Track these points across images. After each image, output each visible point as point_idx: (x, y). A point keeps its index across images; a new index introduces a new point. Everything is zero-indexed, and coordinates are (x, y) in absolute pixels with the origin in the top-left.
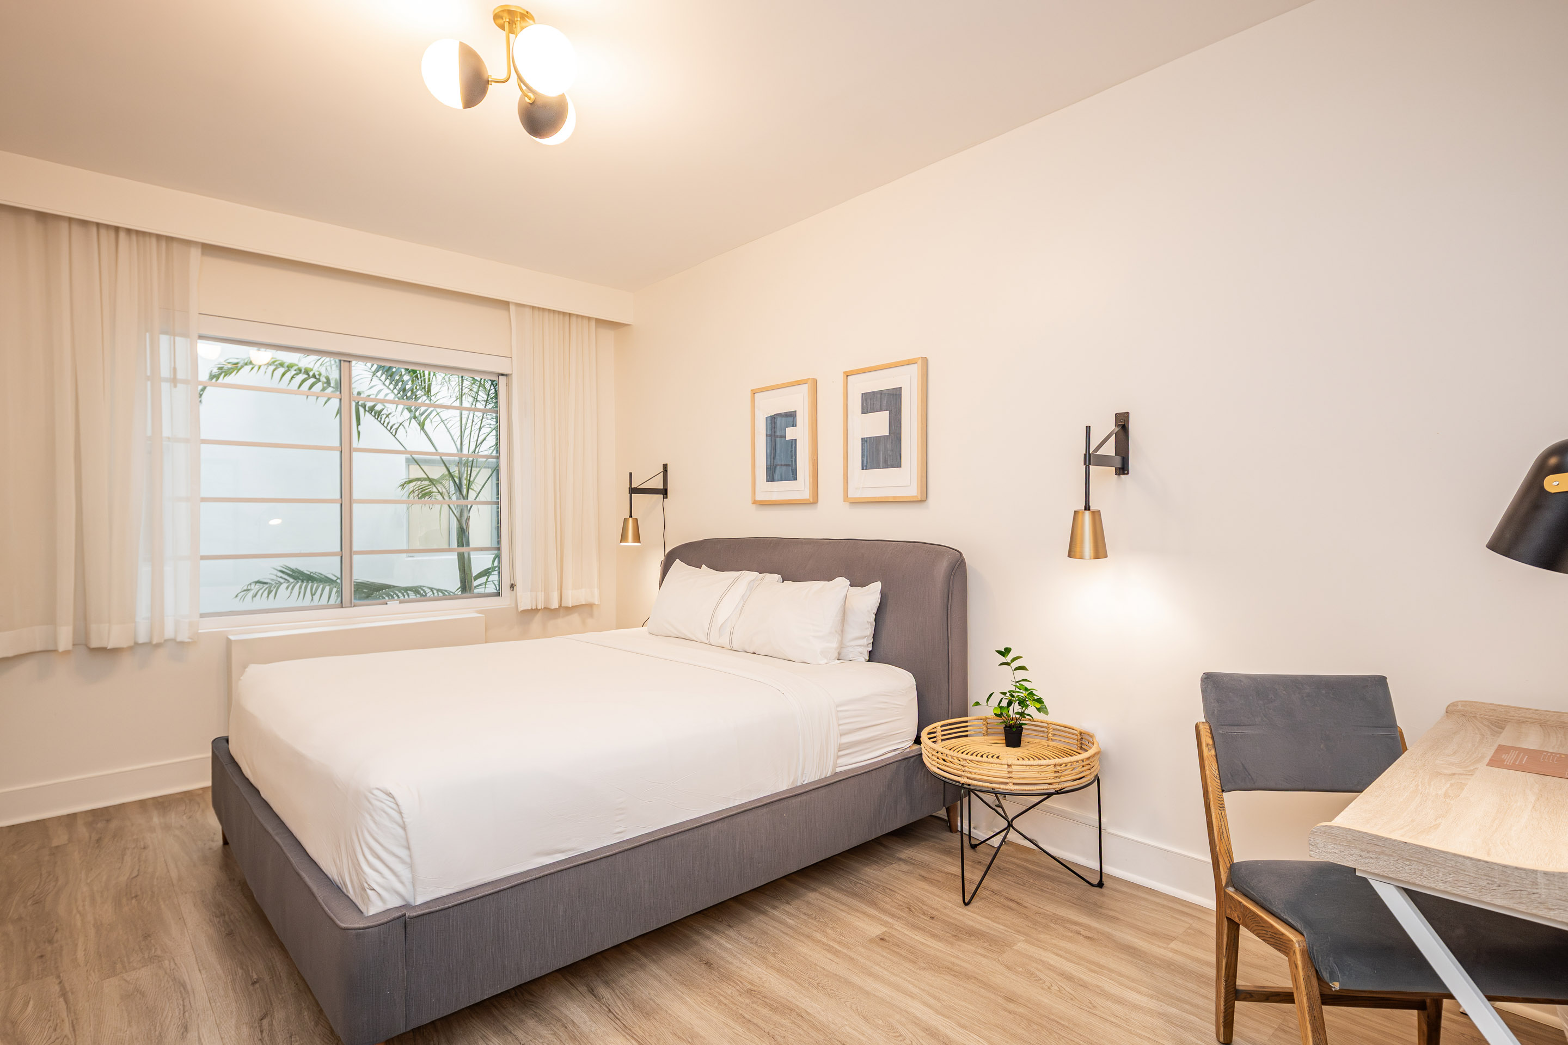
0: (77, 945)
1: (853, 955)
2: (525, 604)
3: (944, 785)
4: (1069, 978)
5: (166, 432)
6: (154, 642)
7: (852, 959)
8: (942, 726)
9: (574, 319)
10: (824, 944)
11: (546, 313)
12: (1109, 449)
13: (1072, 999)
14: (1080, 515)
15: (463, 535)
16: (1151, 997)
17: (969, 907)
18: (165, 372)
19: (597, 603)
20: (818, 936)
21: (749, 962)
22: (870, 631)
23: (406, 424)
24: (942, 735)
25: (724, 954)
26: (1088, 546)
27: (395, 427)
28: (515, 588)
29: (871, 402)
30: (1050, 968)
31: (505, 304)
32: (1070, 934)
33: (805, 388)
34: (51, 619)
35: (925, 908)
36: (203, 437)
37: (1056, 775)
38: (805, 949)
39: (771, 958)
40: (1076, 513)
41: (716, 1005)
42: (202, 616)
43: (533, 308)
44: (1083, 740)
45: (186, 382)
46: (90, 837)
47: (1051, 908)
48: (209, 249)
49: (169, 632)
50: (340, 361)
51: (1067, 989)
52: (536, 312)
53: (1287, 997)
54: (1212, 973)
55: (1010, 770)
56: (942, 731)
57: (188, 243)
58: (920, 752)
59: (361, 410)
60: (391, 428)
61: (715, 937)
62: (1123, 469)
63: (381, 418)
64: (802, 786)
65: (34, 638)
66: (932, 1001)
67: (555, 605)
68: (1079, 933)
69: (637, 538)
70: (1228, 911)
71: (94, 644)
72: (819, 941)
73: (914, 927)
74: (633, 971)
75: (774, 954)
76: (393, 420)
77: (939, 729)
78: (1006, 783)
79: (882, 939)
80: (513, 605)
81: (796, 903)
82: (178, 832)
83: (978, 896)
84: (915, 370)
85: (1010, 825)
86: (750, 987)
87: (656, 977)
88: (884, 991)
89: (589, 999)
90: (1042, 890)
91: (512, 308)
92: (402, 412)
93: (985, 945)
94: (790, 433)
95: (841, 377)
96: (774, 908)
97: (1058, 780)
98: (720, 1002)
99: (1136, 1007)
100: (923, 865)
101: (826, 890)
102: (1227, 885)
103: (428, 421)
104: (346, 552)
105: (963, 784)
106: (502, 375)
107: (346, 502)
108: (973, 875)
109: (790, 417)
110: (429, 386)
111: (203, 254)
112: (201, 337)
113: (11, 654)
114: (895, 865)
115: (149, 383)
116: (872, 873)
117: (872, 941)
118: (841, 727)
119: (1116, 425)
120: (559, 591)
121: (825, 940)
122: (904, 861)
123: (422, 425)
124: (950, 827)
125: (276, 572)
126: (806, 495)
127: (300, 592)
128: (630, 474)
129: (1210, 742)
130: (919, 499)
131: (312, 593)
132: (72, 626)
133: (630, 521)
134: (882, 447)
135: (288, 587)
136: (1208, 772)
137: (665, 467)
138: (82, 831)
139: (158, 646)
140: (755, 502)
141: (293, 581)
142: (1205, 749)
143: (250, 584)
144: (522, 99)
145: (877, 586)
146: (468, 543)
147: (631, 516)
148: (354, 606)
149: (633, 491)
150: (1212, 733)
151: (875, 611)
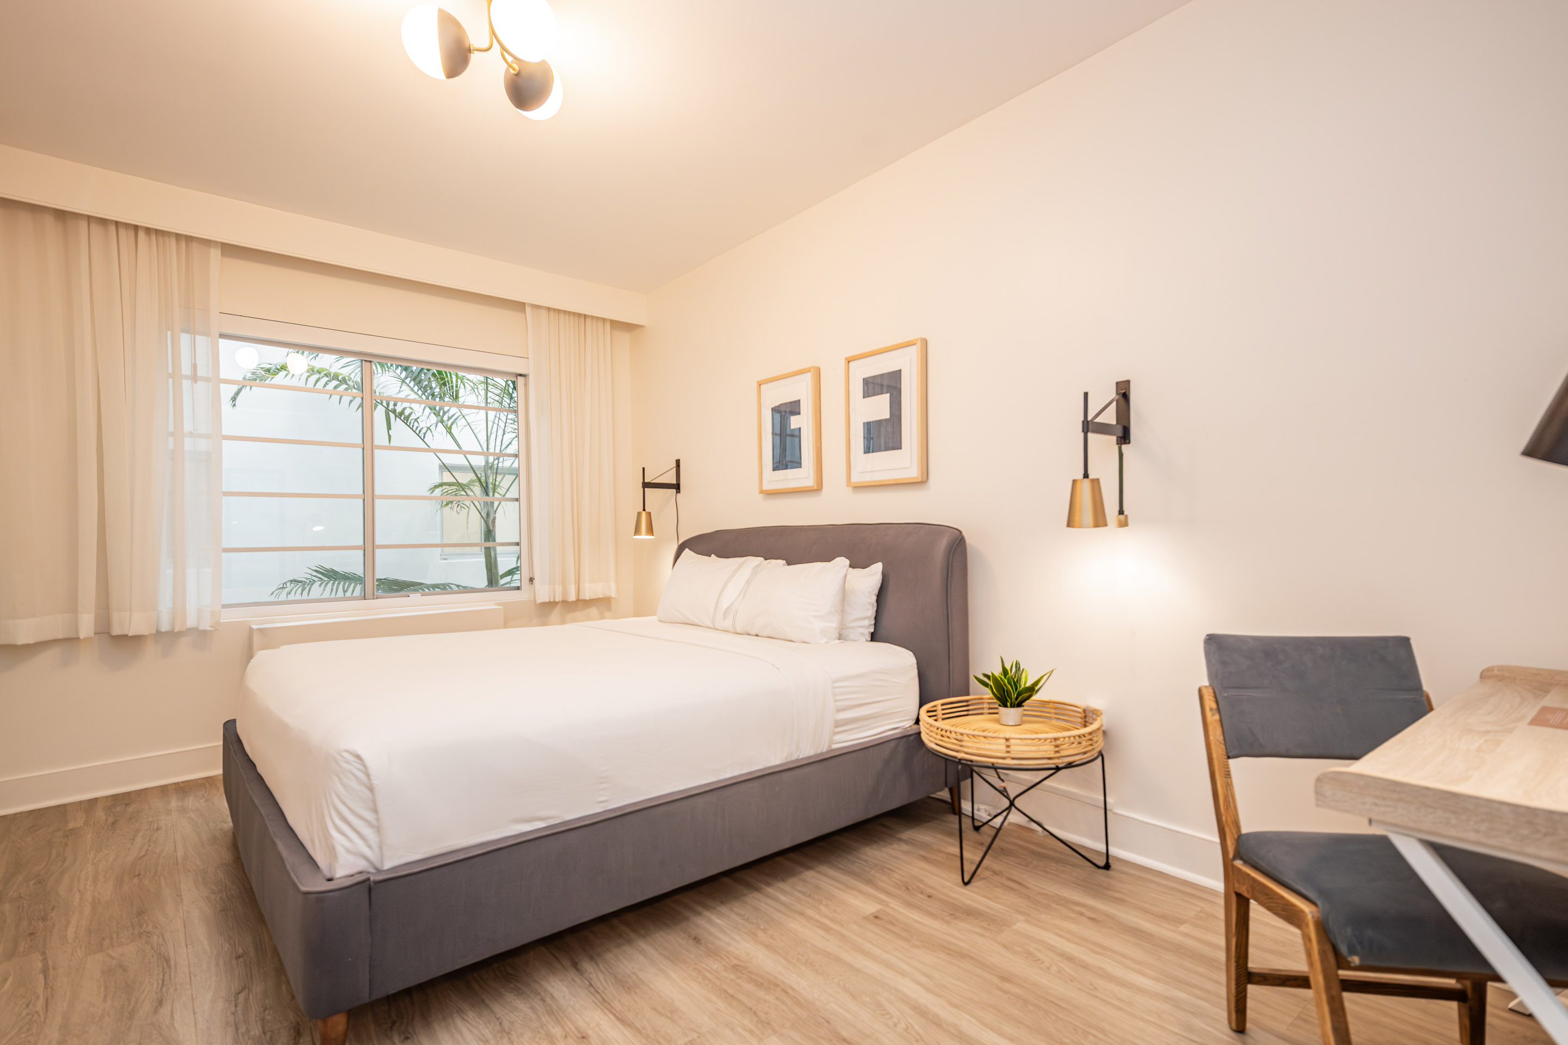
0: (68, 923)
1: (845, 932)
2: (543, 596)
3: (946, 764)
4: (1070, 959)
5: (188, 427)
6: (176, 631)
7: (843, 936)
8: (943, 705)
9: (588, 321)
10: (817, 921)
11: (561, 315)
12: (1110, 417)
13: (1071, 981)
14: (1078, 485)
15: (489, 534)
16: (1157, 980)
17: (969, 887)
18: (186, 369)
19: (613, 596)
20: (811, 912)
21: (738, 938)
22: (871, 612)
23: (433, 428)
24: (943, 714)
25: (713, 930)
26: (1086, 512)
27: (424, 431)
28: (534, 581)
29: (873, 386)
30: (1051, 948)
31: (521, 306)
32: (1073, 915)
33: (809, 376)
34: (73, 608)
35: (922, 886)
36: (224, 433)
37: (1057, 749)
38: (797, 926)
39: (760, 934)
40: (1074, 482)
41: (700, 979)
42: (224, 606)
43: (549, 309)
44: (1087, 716)
45: (207, 379)
46: (106, 820)
47: (1053, 889)
48: (231, 250)
49: (191, 622)
50: (362, 360)
51: (1067, 970)
52: (552, 314)
53: (1302, 982)
54: (1222, 956)
55: (1008, 744)
56: (943, 710)
57: (207, 243)
58: (917, 731)
59: (392, 416)
60: (420, 432)
61: (707, 913)
62: (1125, 437)
63: (410, 423)
64: (797, 760)
65: (52, 626)
66: (923, 979)
67: (572, 598)
68: (1082, 914)
69: (650, 530)
70: (1236, 885)
71: (116, 631)
72: (811, 918)
73: (910, 905)
74: (619, 946)
75: (764, 930)
76: (423, 425)
77: (939, 708)
78: (1004, 758)
79: (876, 917)
80: (532, 599)
81: (792, 881)
82: (192, 815)
83: (979, 876)
84: (915, 351)
85: (1012, 804)
86: (736, 962)
87: (642, 952)
88: (873, 968)
89: (572, 974)
90: (1045, 871)
91: (527, 309)
92: (429, 416)
93: (984, 924)
94: (795, 422)
95: (843, 363)
97: (1058, 755)
98: (705, 977)
99: (1141, 990)
100: (926, 846)
101: (824, 868)
102: (1234, 858)
103: (456, 425)
104: (369, 547)
105: (960, 760)
106: (521, 375)
107: (368, 498)
108: (972, 856)
109: (795, 407)
110: (457, 392)
111: (223, 254)
112: (222, 336)
113: (31, 641)
114: (895, 846)
115: (171, 380)
116: (875, 854)
117: (866, 918)
118: (839, 704)
119: (1117, 393)
120: (577, 585)
121: (817, 917)
122: (906, 842)
123: (449, 430)
124: (955, 808)
125: (310, 572)
126: (810, 482)
127: (332, 590)
128: (644, 469)
129: (1214, 706)
130: (920, 480)
131: (344, 590)
132: (94, 614)
133: (644, 514)
134: (883, 430)
135: (320, 586)
136: (1211, 738)
137: (678, 462)
138: (100, 814)
139: (180, 634)
140: (762, 492)
141: (326, 579)
142: (1208, 714)
143: (286, 583)
144: (507, 71)
145: (878, 568)
146: (494, 540)
147: (644, 510)
148: (377, 598)
149: (646, 485)
150: (1215, 697)
151: (876, 591)
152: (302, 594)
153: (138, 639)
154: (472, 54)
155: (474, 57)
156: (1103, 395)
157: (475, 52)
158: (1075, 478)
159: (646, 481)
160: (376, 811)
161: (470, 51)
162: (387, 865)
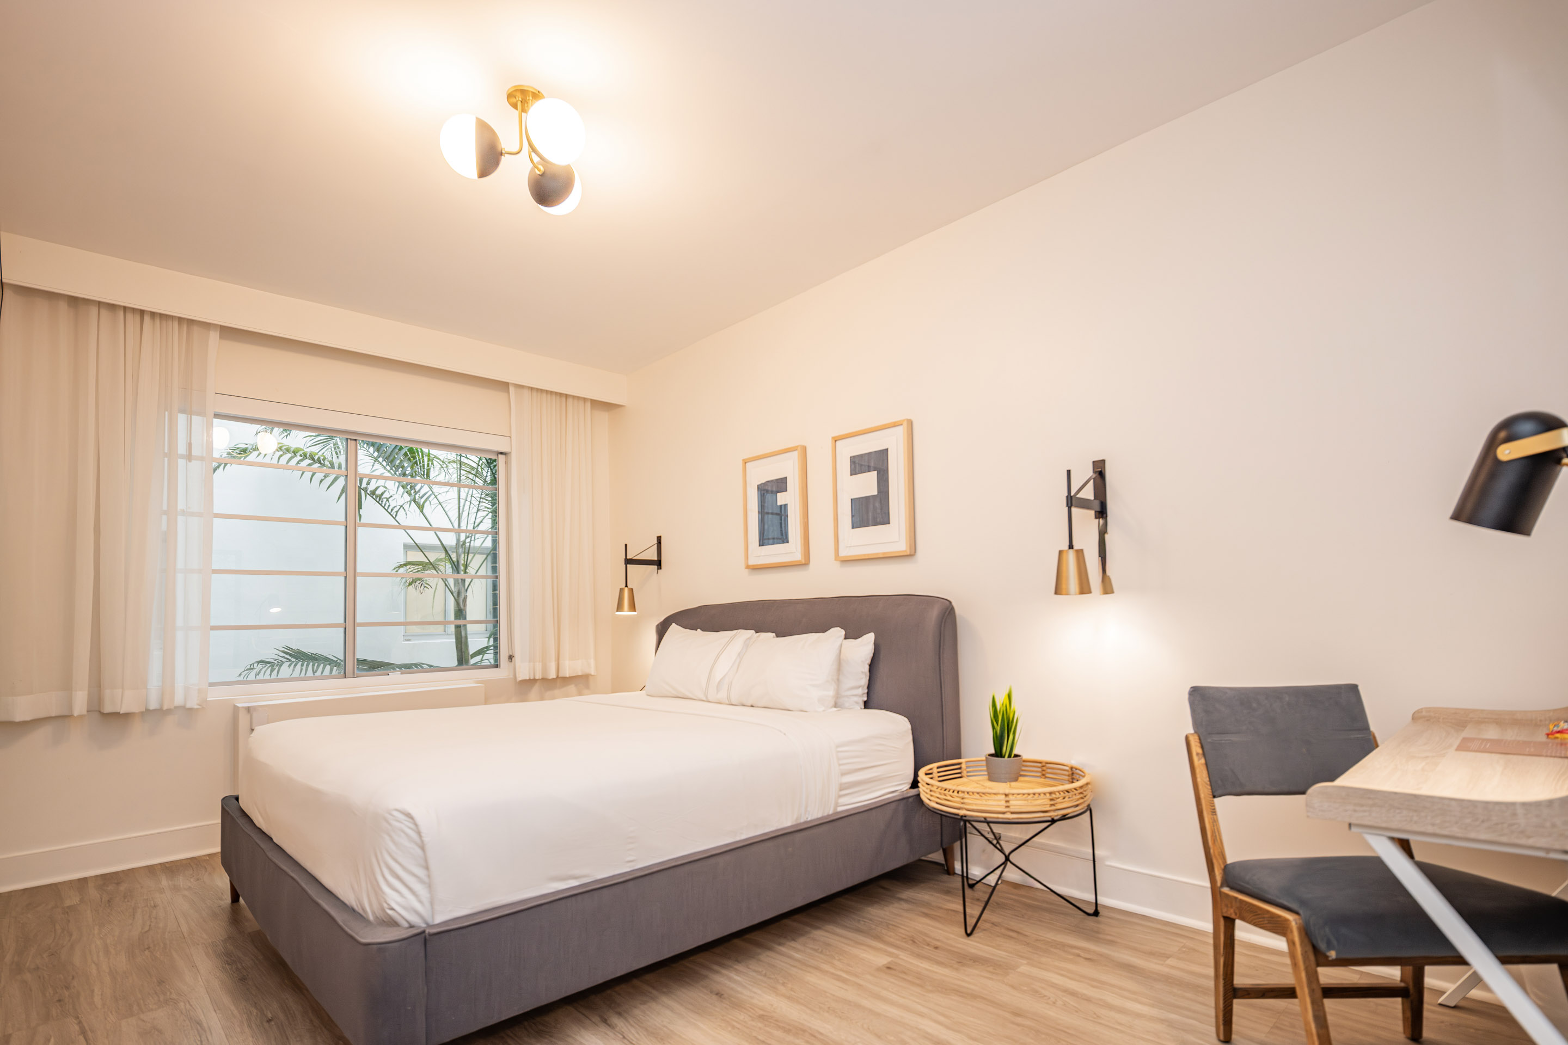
0: (93, 991)
1: (861, 982)
2: (523, 674)
3: (941, 819)
4: (1073, 994)
5: (181, 505)
6: (165, 708)
7: (860, 985)
8: (939, 768)
9: (570, 401)
10: (833, 974)
11: (544, 395)
12: (1088, 493)
14: (1064, 555)
15: (460, 613)
17: (971, 938)
18: (182, 449)
19: (593, 673)
20: (826, 967)
21: (759, 992)
22: (864, 681)
23: (406, 506)
24: (941, 776)
25: (733, 985)
26: (1072, 581)
27: (396, 509)
28: (513, 659)
29: (859, 465)
31: (503, 386)
32: (1071, 957)
33: (795, 455)
34: (67, 685)
35: (928, 939)
36: (215, 511)
37: (1052, 802)
38: (813, 978)
39: (780, 987)
41: (730, 1029)
42: (211, 684)
43: (532, 389)
44: (1073, 774)
45: (201, 459)
46: (101, 899)
47: (1051, 936)
48: (228, 332)
49: (179, 700)
50: (347, 439)
51: (1072, 1003)
52: (535, 394)
55: (1007, 799)
56: (940, 772)
57: (207, 326)
58: (917, 793)
59: (363, 494)
60: (392, 510)
61: (724, 971)
62: (1102, 513)
63: (382, 502)
64: (806, 822)
65: (48, 704)
66: (941, 1019)
67: (552, 675)
68: (1079, 956)
69: (633, 607)
71: (108, 709)
72: (827, 972)
73: (919, 956)
74: (644, 1003)
75: (783, 984)
76: (393, 503)
77: (937, 770)
78: (1004, 813)
79: (889, 968)
80: (511, 676)
81: (802, 939)
82: (186, 893)
83: (979, 928)
84: (900, 431)
85: (1007, 859)
86: (762, 1013)
87: (668, 1007)
88: (894, 1012)
89: (603, 1028)
90: (1040, 921)
91: (512, 389)
92: (403, 495)
93: (991, 969)
94: (781, 499)
95: (829, 443)
96: (780, 944)
97: (1053, 808)
98: (733, 1027)
100: (925, 904)
101: (830, 927)
102: (1222, 886)
103: (427, 503)
104: (349, 625)
105: (962, 816)
106: (501, 453)
107: (350, 576)
108: (974, 909)
109: (781, 485)
110: (428, 470)
111: (221, 337)
112: (217, 416)
113: (28, 718)
114: (896, 905)
115: (166, 459)
116: (877, 913)
117: (879, 969)
118: (842, 767)
119: (1095, 472)
120: (557, 662)
121: (832, 970)
122: (906, 901)
123: (421, 508)
124: (948, 870)
125: (277, 652)
126: (798, 557)
127: (302, 670)
128: (626, 545)
129: (1200, 751)
130: (908, 553)
131: (313, 670)
132: (86, 693)
133: (626, 591)
134: (871, 506)
135: (289, 666)
136: (1199, 780)
137: (659, 539)
138: (93, 893)
139: (169, 712)
140: (748, 567)
141: (294, 660)
142: (1195, 758)
143: (253, 664)
144: (532, 171)
145: (870, 638)
146: (465, 618)
147: (626, 586)
148: (357, 677)
149: (628, 562)
150: (1201, 743)
151: (869, 661)
152: (271, 675)
153: (127, 716)
154: (503, 157)
155: (505, 160)
156: (1082, 474)
157: (506, 155)
158: (1061, 549)
159: (628, 558)
160: (427, 868)
161: (501, 154)
162: (439, 919)
